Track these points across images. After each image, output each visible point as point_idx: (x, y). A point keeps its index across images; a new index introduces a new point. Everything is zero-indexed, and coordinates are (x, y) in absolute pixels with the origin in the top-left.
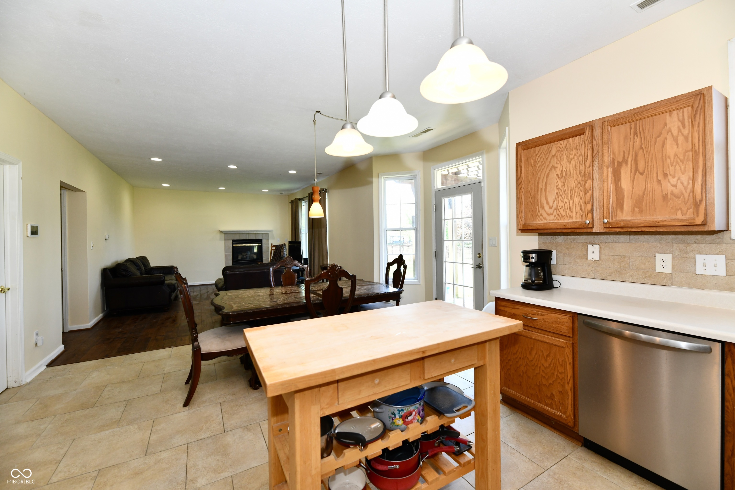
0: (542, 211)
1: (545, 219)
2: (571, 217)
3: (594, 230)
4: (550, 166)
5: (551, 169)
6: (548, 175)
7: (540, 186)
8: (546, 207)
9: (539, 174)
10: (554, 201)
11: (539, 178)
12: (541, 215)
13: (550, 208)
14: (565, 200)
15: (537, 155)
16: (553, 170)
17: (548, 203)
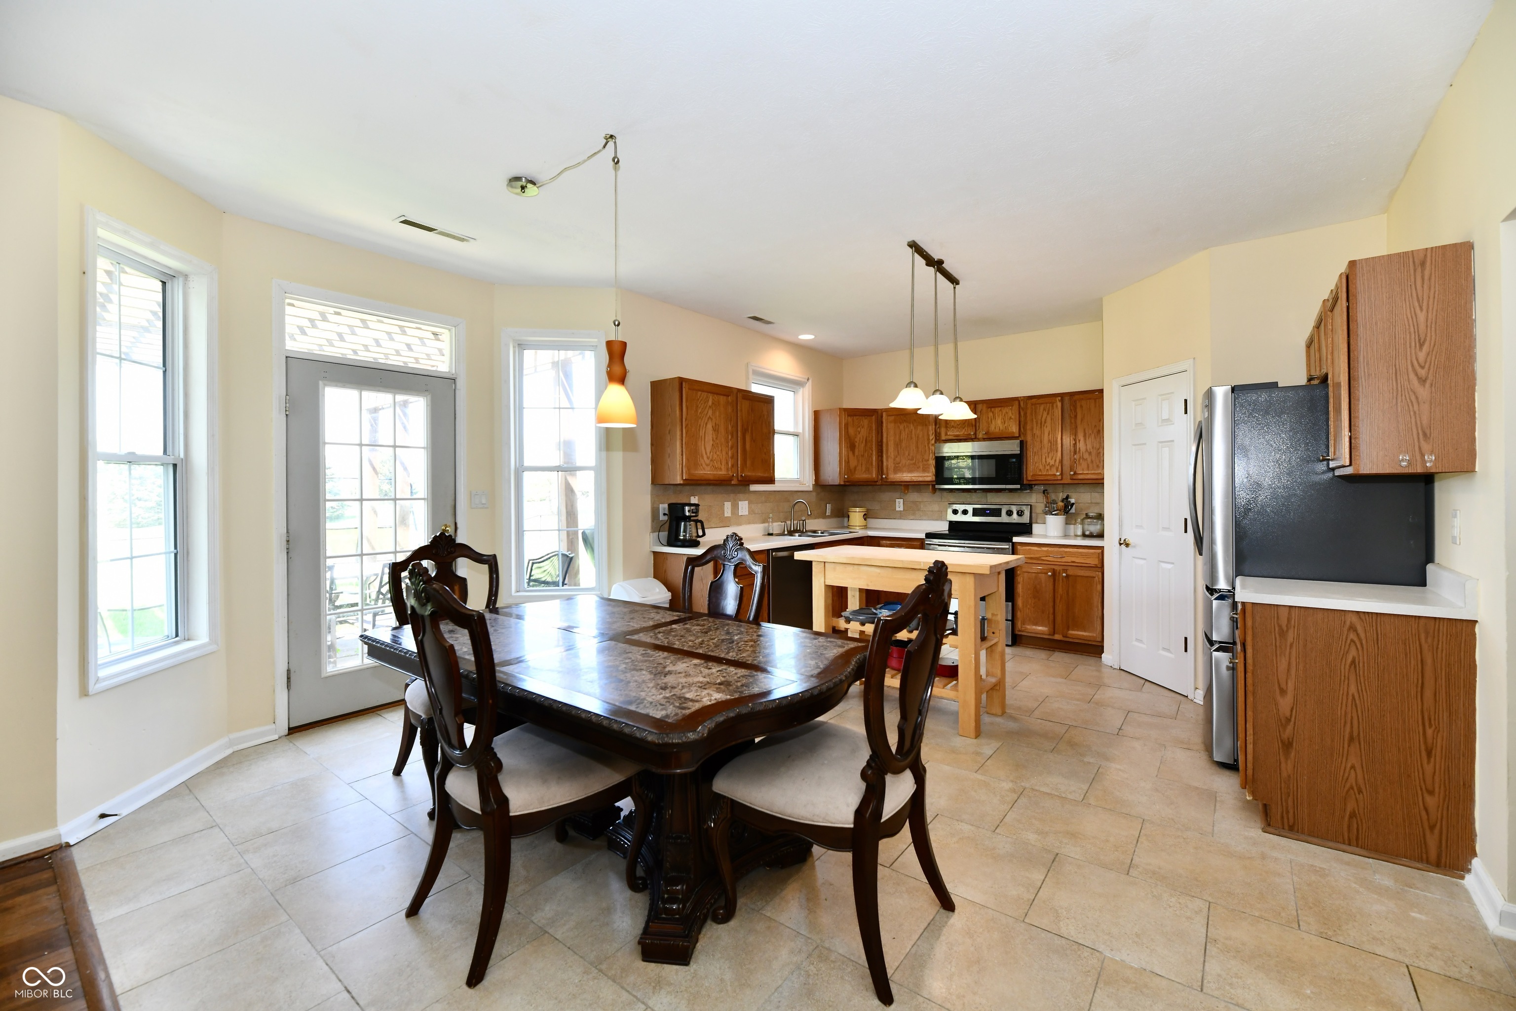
0: (702, 461)
1: (704, 469)
2: (721, 469)
3: (733, 482)
4: (708, 416)
5: (708, 419)
6: (706, 424)
7: (701, 434)
8: (705, 458)
9: (700, 421)
10: (710, 453)
11: (700, 425)
12: (702, 465)
13: (708, 458)
14: (718, 453)
15: (698, 399)
16: (710, 420)
17: (706, 453)
